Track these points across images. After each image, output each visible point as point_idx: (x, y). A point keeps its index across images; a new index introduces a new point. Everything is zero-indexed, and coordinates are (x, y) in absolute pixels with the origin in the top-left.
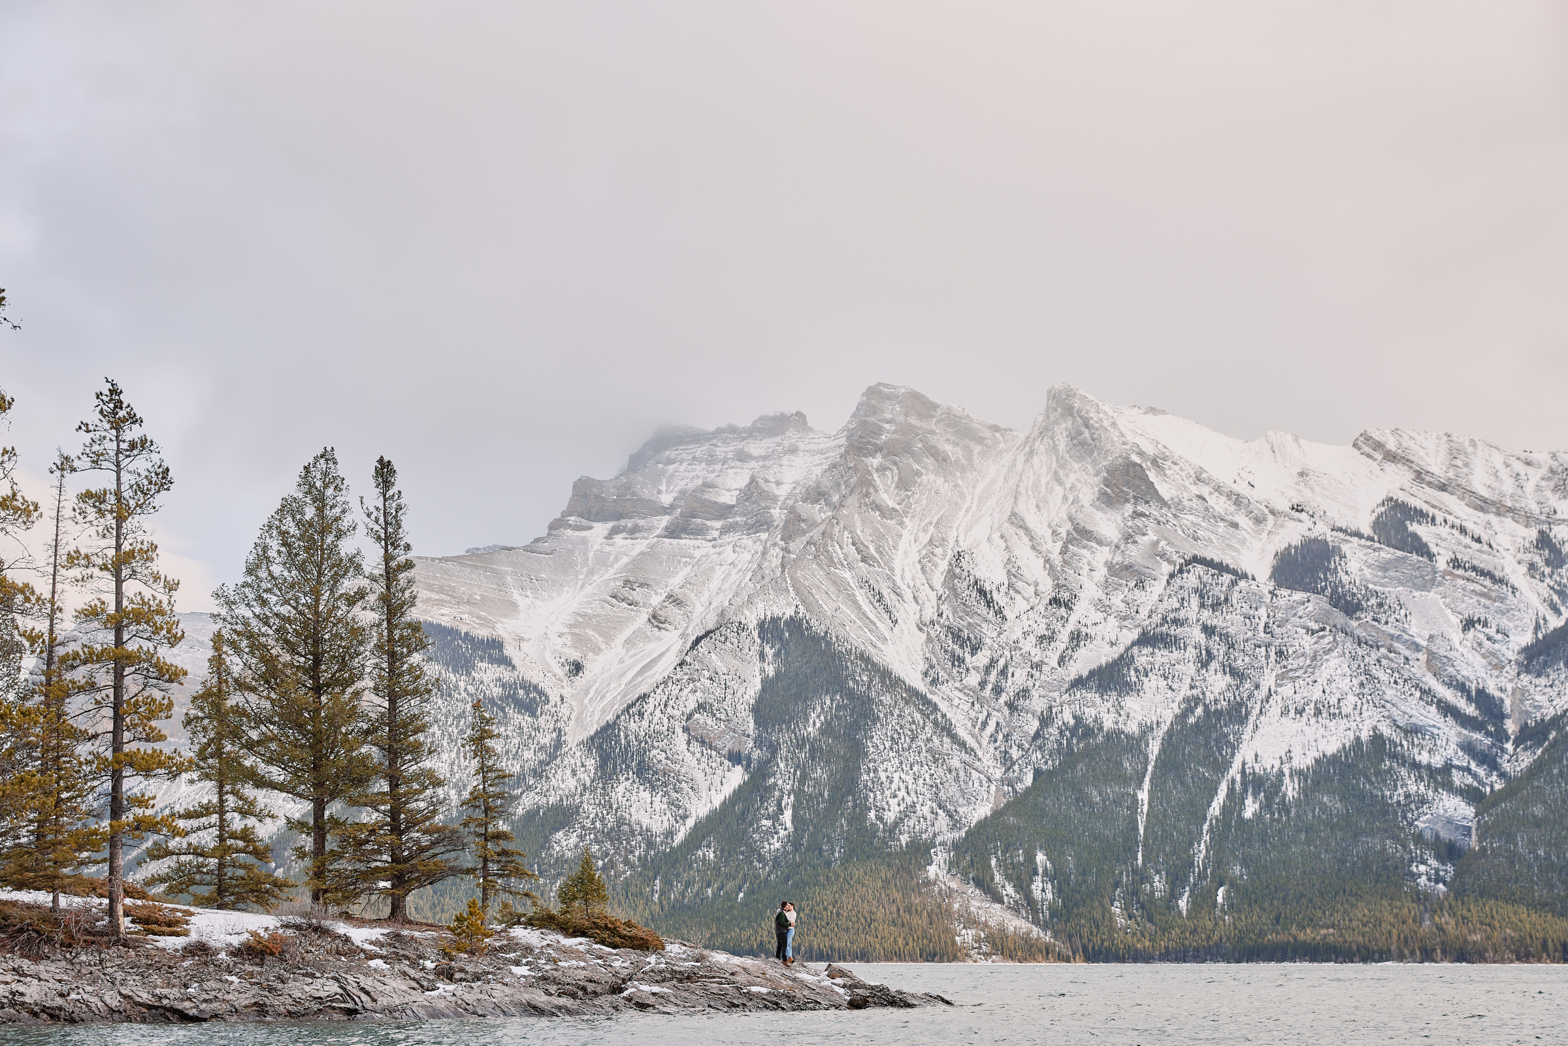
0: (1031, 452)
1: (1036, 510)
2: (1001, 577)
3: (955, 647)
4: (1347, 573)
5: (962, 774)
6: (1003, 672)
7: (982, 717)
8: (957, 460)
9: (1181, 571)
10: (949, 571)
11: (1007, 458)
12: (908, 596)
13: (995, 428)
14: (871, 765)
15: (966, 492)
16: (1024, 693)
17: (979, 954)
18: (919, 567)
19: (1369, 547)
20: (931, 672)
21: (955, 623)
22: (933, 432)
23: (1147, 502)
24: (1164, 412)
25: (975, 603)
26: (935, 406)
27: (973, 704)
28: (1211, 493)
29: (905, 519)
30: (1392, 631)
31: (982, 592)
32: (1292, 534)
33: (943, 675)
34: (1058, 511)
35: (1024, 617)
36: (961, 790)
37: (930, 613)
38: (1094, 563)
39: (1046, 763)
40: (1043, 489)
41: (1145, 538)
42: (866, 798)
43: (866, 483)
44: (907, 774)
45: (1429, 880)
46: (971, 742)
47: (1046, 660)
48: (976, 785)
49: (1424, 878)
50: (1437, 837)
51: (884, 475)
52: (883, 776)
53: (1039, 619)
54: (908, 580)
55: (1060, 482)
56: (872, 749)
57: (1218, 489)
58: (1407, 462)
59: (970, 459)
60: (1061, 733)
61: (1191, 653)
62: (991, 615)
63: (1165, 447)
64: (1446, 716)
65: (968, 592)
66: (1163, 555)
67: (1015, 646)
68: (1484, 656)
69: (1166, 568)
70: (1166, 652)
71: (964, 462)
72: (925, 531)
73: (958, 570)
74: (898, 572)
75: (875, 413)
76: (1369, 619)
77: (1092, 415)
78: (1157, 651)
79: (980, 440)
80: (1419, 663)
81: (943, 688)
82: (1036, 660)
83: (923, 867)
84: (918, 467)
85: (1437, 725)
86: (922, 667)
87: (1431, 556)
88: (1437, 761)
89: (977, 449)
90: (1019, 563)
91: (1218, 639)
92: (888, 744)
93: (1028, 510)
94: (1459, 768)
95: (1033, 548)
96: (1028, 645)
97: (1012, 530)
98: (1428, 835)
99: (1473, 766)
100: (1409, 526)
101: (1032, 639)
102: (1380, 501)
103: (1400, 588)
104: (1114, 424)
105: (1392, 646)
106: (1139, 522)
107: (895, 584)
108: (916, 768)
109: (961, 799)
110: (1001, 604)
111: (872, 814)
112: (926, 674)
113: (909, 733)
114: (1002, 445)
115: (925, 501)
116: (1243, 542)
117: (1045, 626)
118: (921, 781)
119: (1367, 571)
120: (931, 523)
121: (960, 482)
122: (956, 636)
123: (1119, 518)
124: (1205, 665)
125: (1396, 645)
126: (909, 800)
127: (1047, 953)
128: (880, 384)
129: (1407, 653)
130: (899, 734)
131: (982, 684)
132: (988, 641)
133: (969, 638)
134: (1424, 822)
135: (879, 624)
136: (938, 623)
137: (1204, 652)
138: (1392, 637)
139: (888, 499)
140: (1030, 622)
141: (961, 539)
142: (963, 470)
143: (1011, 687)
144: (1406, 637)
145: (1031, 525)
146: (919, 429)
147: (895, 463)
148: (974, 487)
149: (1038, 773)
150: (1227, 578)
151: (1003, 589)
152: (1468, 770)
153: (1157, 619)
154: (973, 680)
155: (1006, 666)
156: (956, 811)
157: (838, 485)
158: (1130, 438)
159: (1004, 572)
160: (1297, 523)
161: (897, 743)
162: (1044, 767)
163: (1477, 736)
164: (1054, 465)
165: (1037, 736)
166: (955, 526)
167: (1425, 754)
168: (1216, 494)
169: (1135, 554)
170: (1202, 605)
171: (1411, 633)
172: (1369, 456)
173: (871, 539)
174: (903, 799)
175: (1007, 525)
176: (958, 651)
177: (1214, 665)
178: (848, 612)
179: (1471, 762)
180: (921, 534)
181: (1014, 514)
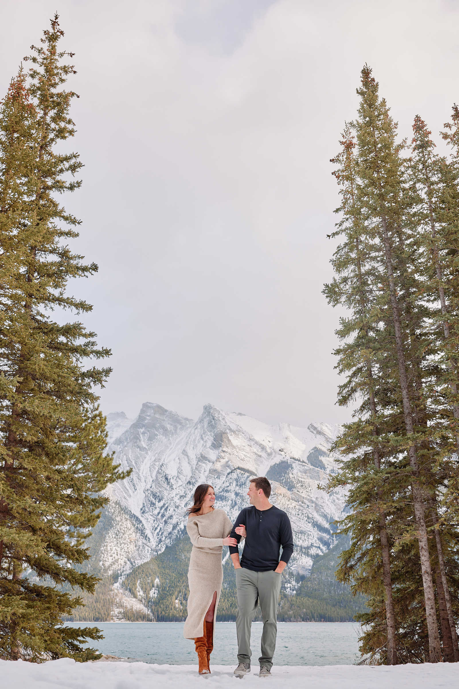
0: (196, 428)
1: (192, 449)
2: (175, 473)
3: (153, 499)
4: (292, 474)
5: (141, 547)
6: (166, 509)
7: (156, 526)
8: (171, 430)
9: (232, 472)
10: (158, 471)
11: (189, 430)
12: (143, 479)
13: (187, 419)
14: (105, 544)
15: (172, 442)
16: (171, 517)
17: (118, 618)
18: (149, 469)
19: (301, 465)
20: (143, 508)
21: (155, 490)
22: (164, 420)
23: (227, 447)
24: (244, 415)
25: (163, 483)
26: (166, 411)
27: (154, 521)
28: (254, 444)
29: (149, 452)
30: (303, 496)
31: (167, 479)
32: (277, 460)
33: (147, 509)
34: (199, 450)
35: (178, 489)
36: (139, 555)
37: (148, 487)
38: (206, 469)
39: (170, 543)
40: (196, 442)
41: (224, 460)
42: (101, 557)
43: (137, 438)
44: (119, 547)
45: (291, 590)
46: (150, 535)
47: (181, 505)
48: (146, 552)
49: (289, 589)
50: (298, 574)
51: (144, 435)
52: (109, 548)
53: (182, 489)
54: (144, 474)
55: (202, 439)
56: (107, 538)
57: (256, 443)
58: (324, 435)
59: (176, 430)
60: (178, 532)
61: (230, 502)
62: (168, 488)
63: (241, 427)
64: (315, 527)
65: (161, 479)
66: (228, 466)
67: (172, 499)
68: (335, 505)
69: (229, 471)
70: (221, 502)
71: (173, 431)
72: (154, 456)
73: (160, 471)
74: (141, 471)
75: (144, 413)
76: (296, 491)
77: (216, 415)
78: (218, 502)
79: (180, 423)
80: (312, 508)
81: (146, 515)
82: (177, 504)
83: (113, 584)
84: (157, 433)
85: (311, 530)
86: (141, 506)
87: (325, 469)
88: (305, 544)
89: (179, 426)
90: (182, 468)
91: (239, 497)
92: (114, 536)
93: (190, 449)
94: (316, 547)
95: (189, 463)
96: (176, 499)
97: (183, 456)
98: (295, 573)
99: (321, 546)
100: (320, 457)
101: (178, 497)
102: (312, 448)
103: (311, 480)
104: (224, 419)
105: (303, 501)
106: (223, 454)
107: (139, 475)
108: (122, 545)
109: (138, 557)
110: (173, 483)
111: (101, 563)
112: (141, 509)
113: (123, 532)
114: (188, 426)
115: (157, 445)
116: (262, 462)
117: (184, 492)
118: (123, 550)
119: (299, 474)
120: (157, 453)
121: (170, 438)
122: (155, 496)
123: (217, 452)
124: (233, 507)
125: (305, 500)
126: (117, 557)
127: (144, 618)
128: (147, 402)
129: (308, 504)
130: (119, 532)
131: (159, 513)
132: (165, 497)
133: (159, 496)
134: (294, 567)
135: (130, 490)
136: (150, 490)
137: (234, 502)
138: (303, 498)
139: (144, 444)
140: (179, 490)
141: (165, 459)
142: (173, 434)
143: (167, 514)
144: (308, 498)
145: (189, 455)
146: (159, 419)
147: (149, 431)
148: (175, 440)
149: (167, 547)
150: (247, 474)
151: (175, 478)
152: (319, 547)
153: (221, 490)
154: (156, 512)
155: (167, 507)
156: (134, 562)
157: (127, 439)
158: (228, 424)
159: (177, 471)
160: (280, 456)
161: (117, 536)
162: (169, 545)
163: (325, 535)
164: (202, 432)
165: (170, 533)
166: (165, 454)
167: (301, 541)
168: (256, 444)
169: (218, 466)
170: (237, 485)
171: (311, 496)
172: (312, 432)
173: (134, 458)
174: (115, 557)
175: (181, 454)
176: (154, 501)
177: (236, 507)
178: (118, 485)
179: (321, 544)
180: (153, 457)
181: (184, 450)
